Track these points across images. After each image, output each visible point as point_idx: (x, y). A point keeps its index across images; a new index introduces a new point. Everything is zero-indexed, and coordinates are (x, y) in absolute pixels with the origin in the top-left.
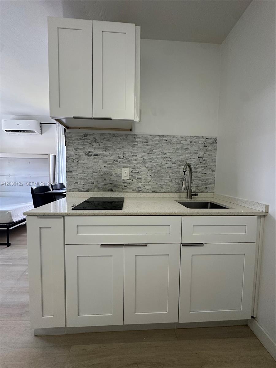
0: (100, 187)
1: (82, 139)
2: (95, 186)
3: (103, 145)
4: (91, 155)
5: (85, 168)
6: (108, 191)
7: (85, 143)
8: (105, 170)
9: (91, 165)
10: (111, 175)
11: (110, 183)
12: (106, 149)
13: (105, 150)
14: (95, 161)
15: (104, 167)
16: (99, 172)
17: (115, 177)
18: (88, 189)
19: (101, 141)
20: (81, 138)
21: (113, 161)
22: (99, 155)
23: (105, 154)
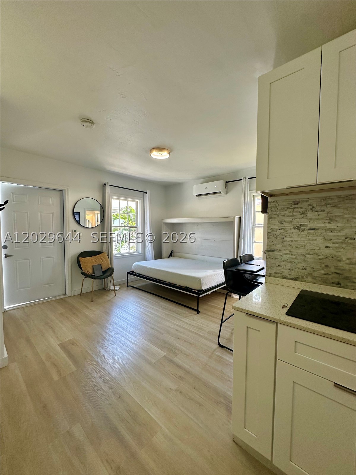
0: (316, 277)
1: (290, 209)
2: (309, 273)
3: (326, 215)
4: (304, 230)
5: (293, 248)
6: (332, 285)
7: (294, 214)
8: (327, 251)
9: (304, 244)
10: (340, 261)
11: (337, 273)
12: (331, 220)
13: (329, 221)
14: (310, 238)
15: (326, 247)
16: (317, 254)
17: (347, 264)
18: (296, 276)
19: (322, 209)
20: (289, 206)
21: (343, 238)
22: (318, 229)
23: (328, 227)
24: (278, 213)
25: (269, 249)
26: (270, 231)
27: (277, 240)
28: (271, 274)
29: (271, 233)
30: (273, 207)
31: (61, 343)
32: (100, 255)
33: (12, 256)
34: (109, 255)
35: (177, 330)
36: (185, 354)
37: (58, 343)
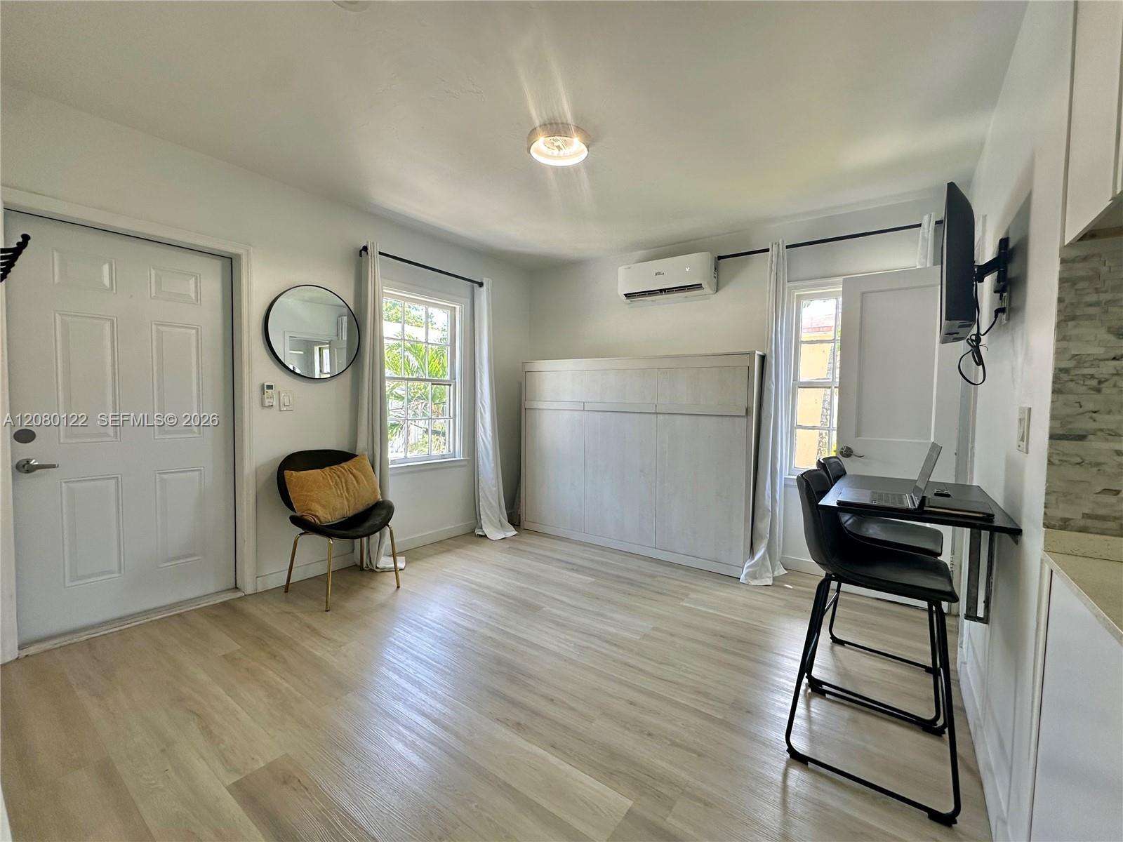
24: (1104, 297)
25: (1060, 432)
26: (1066, 364)
27: (1098, 397)
28: (1066, 520)
29: (1073, 372)
30: (1082, 279)
31: (236, 778)
32: (349, 463)
33: (53, 466)
34: (377, 461)
35: (632, 703)
36: (699, 800)
37: (229, 782)
